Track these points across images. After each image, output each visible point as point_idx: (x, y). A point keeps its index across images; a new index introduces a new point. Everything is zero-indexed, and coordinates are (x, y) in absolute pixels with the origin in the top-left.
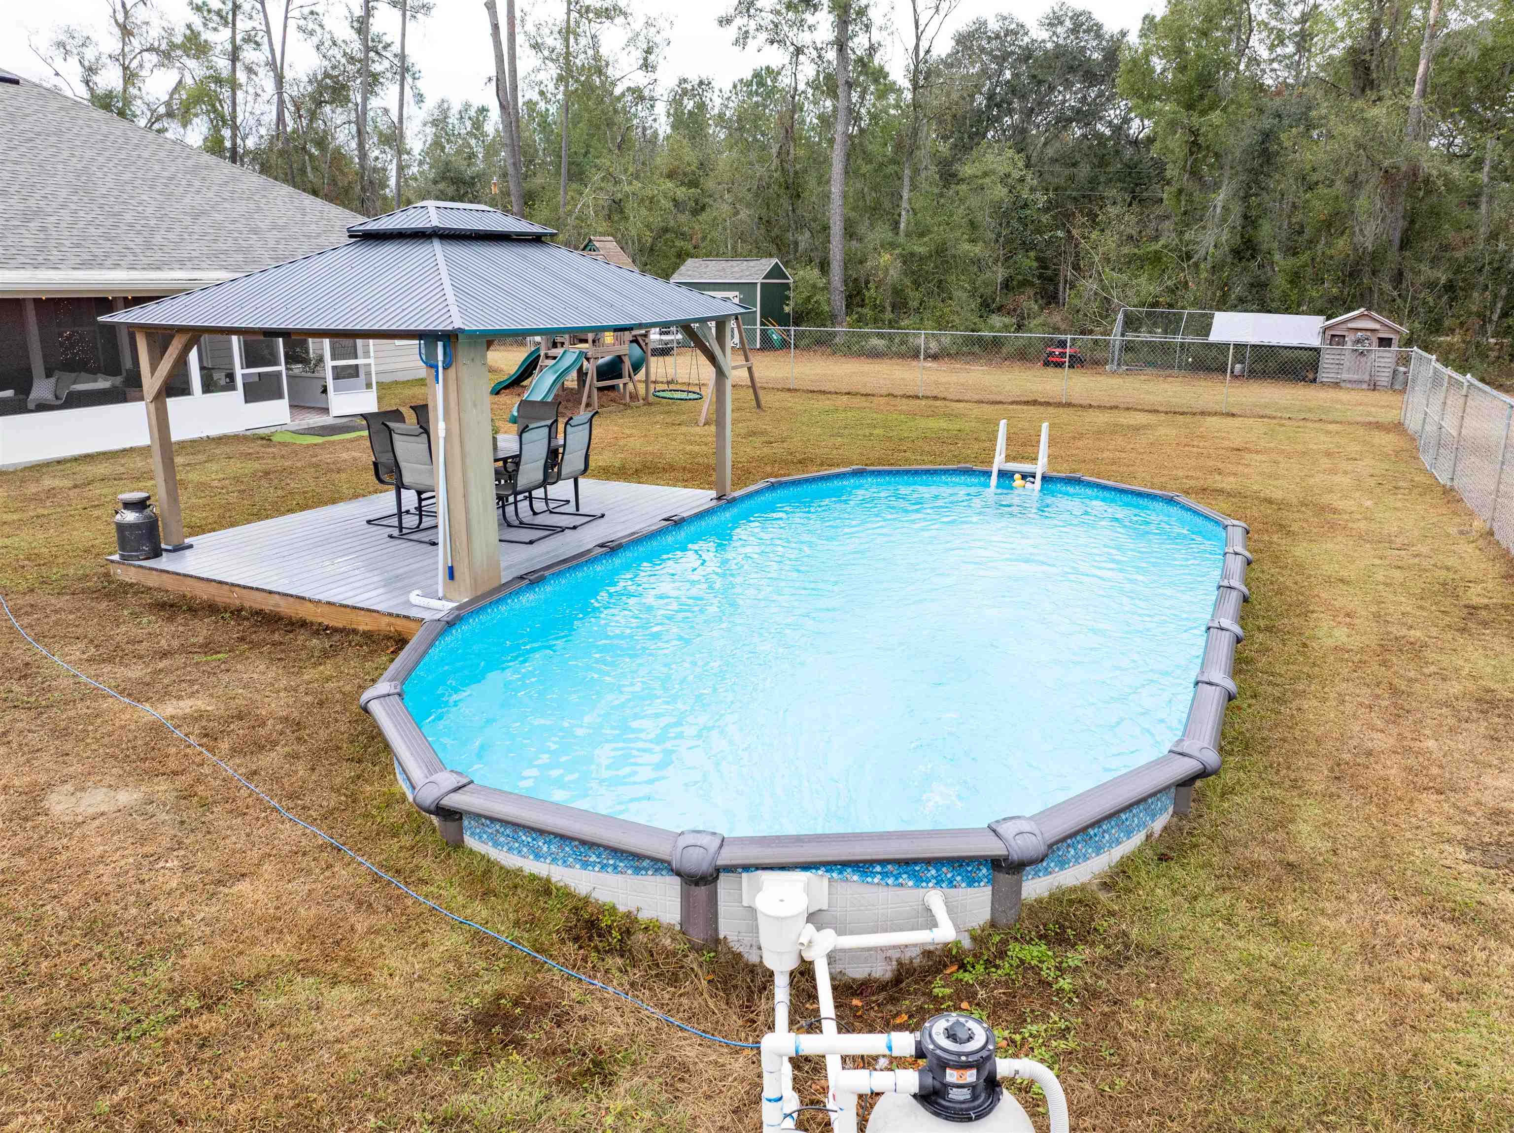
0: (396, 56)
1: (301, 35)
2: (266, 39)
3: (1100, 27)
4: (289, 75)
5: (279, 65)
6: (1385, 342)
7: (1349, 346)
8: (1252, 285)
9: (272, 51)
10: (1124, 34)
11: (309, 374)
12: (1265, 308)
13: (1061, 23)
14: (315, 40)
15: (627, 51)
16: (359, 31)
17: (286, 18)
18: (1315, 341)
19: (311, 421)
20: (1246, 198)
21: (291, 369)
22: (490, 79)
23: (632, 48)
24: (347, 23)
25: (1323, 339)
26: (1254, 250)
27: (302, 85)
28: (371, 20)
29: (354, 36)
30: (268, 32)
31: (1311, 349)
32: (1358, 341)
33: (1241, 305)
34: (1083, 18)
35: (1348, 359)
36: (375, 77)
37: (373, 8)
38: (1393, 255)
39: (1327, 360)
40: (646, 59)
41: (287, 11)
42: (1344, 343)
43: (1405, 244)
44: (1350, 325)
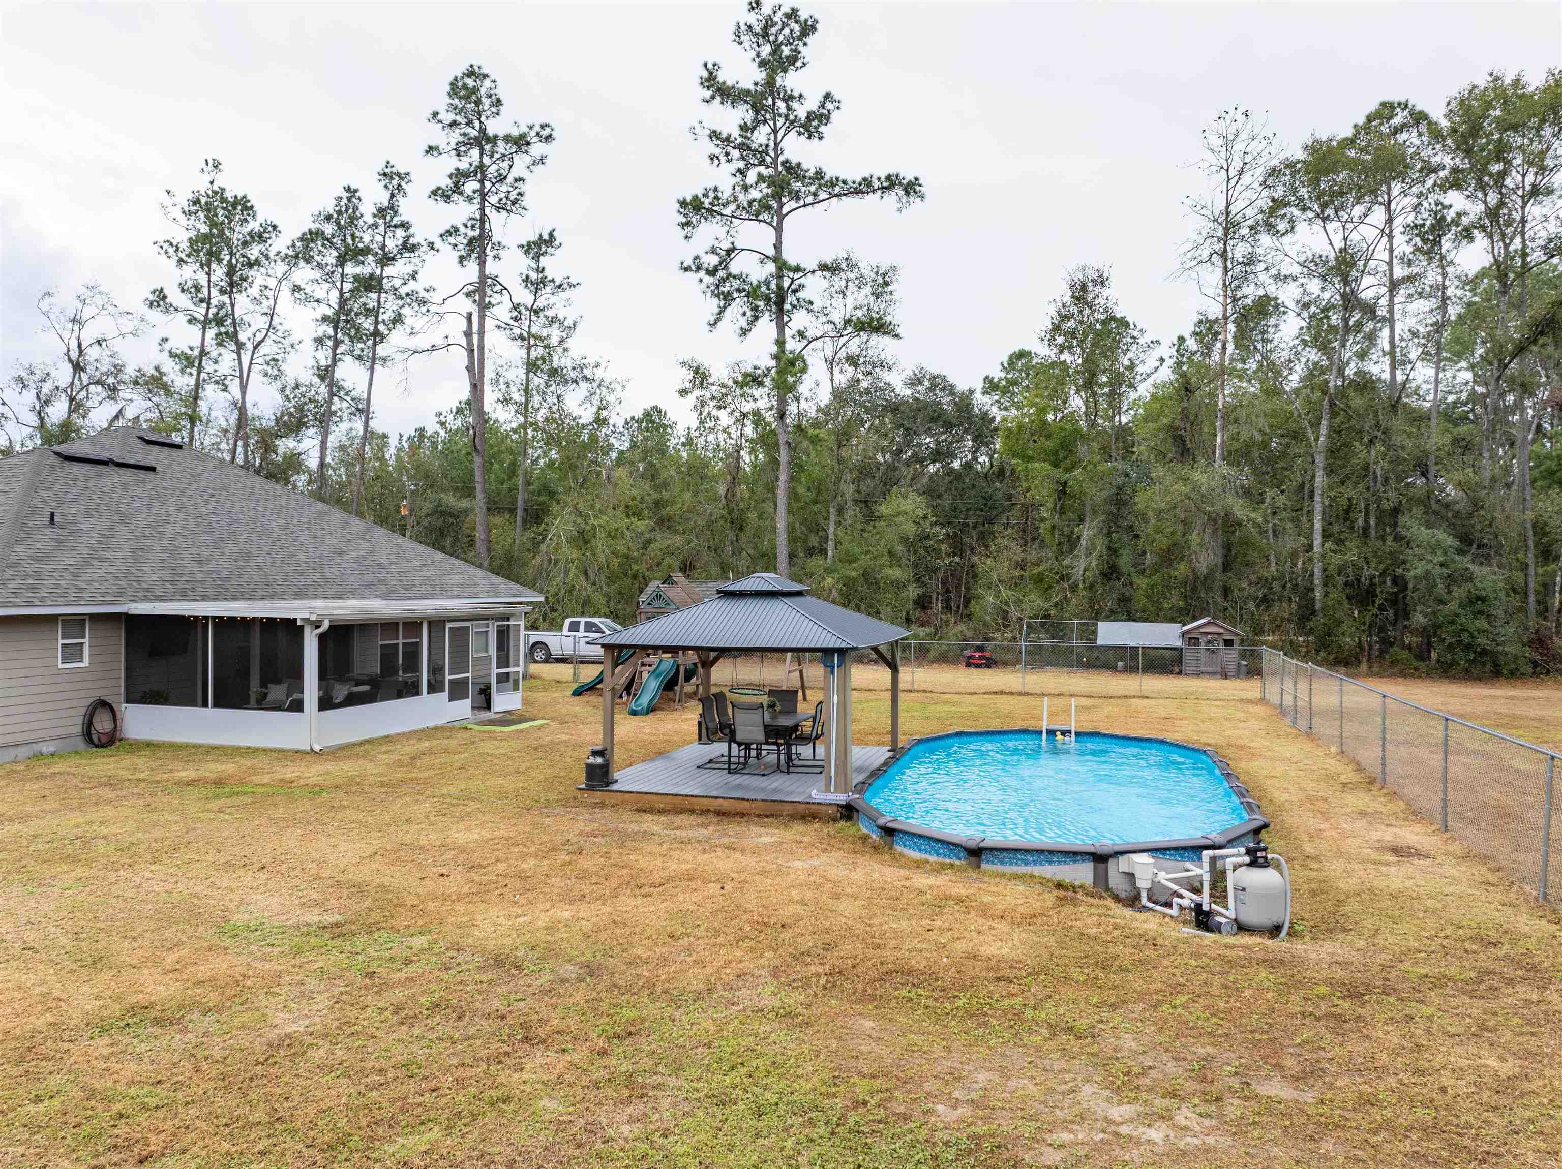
3: (952, 386)
4: (251, 413)
6: (1229, 643)
7: (1203, 646)
8: (1119, 600)
10: (972, 392)
12: (1131, 618)
13: (921, 383)
17: (251, 364)
18: (1178, 644)
19: (481, 716)
20: (1109, 534)
25: (1183, 641)
26: (1119, 573)
28: (336, 371)
31: (1174, 649)
32: (1209, 642)
33: (1112, 616)
34: (938, 380)
35: (1203, 657)
38: (1219, 575)
39: (1188, 655)
42: (1199, 644)
43: (1226, 567)
44: (1202, 630)
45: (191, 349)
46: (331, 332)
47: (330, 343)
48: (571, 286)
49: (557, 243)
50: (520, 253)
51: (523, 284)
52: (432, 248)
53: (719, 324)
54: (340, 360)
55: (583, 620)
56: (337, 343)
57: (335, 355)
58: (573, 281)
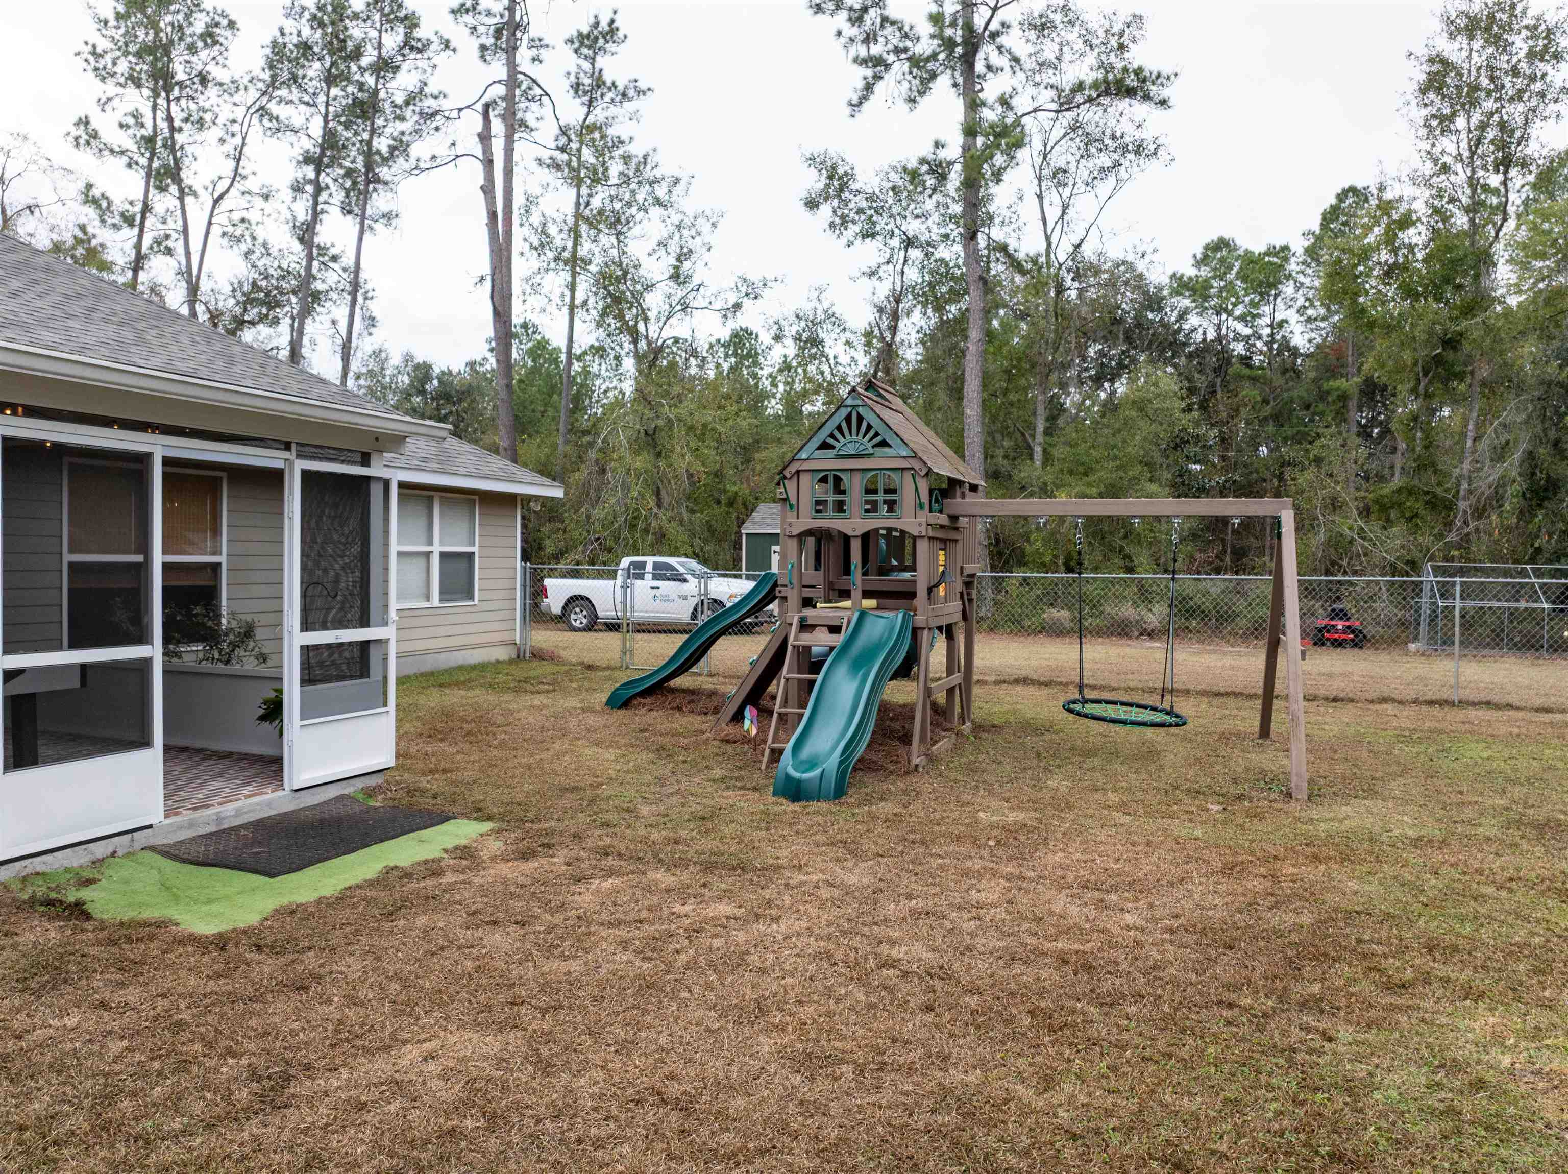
0: (345, 270)
1: (225, 241)
2: (181, 242)
4: (205, 285)
5: (195, 272)
9: (188, 254)
11: (220, 667)
14: (244, 247)
15: (655, 256)
16: (301, 240)
17: (210, 223)
19: (229, 809)
21: (178, 655)
22: (482, 279)
23: (662, 252)
24: (287, 228)
27: (222, 297)
28: (318, 227)
29: (297, 247)
30: (185, 231)
36: (316, 296)
37: (323, 212)
40: (676, 268)
41: (211, 216)
45: (131, 203)
46: (311, 175)
47: (309, 188)
48: (640, 92)
49: (620, 34)
50: (568, 50)
51: (572, 92)
52: (447, 47)
53: (866, 106)
54: (322, 212)
55: (650, 560)
56: (318, 190)
57: (316, 203)
58: (642, 85)
